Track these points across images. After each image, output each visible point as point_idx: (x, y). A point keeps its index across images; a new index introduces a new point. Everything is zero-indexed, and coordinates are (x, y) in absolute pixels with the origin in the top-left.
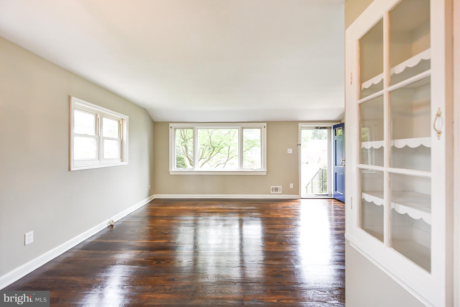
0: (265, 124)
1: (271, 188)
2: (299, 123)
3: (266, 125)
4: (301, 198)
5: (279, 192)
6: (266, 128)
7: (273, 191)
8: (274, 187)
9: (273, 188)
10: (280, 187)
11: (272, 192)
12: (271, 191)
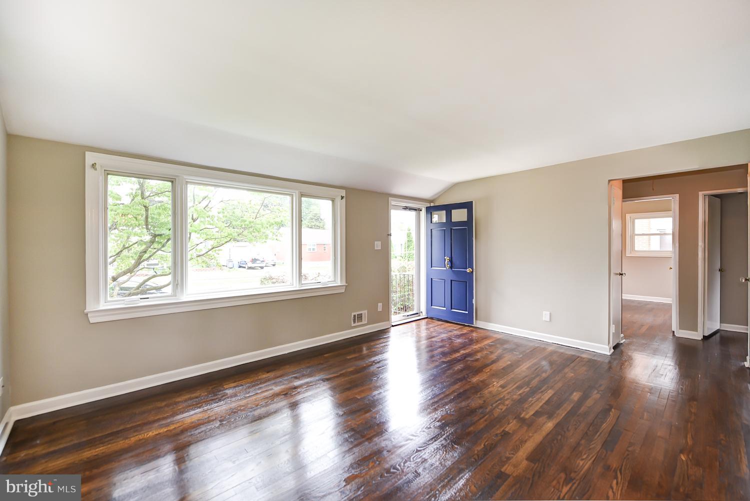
0: (343, 193)
1: (353, 316)
2: (390, 198)
3: (344, 195)
4: (393, 326)
5: (363, 322)
6: (344, 200)
7: (354, 322)
8: (356, 313)
9: (355, 316)
10: (365, 313)
11: (353, 325)
12: (352, 323)
